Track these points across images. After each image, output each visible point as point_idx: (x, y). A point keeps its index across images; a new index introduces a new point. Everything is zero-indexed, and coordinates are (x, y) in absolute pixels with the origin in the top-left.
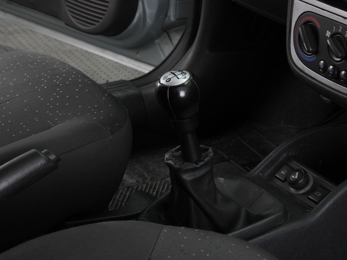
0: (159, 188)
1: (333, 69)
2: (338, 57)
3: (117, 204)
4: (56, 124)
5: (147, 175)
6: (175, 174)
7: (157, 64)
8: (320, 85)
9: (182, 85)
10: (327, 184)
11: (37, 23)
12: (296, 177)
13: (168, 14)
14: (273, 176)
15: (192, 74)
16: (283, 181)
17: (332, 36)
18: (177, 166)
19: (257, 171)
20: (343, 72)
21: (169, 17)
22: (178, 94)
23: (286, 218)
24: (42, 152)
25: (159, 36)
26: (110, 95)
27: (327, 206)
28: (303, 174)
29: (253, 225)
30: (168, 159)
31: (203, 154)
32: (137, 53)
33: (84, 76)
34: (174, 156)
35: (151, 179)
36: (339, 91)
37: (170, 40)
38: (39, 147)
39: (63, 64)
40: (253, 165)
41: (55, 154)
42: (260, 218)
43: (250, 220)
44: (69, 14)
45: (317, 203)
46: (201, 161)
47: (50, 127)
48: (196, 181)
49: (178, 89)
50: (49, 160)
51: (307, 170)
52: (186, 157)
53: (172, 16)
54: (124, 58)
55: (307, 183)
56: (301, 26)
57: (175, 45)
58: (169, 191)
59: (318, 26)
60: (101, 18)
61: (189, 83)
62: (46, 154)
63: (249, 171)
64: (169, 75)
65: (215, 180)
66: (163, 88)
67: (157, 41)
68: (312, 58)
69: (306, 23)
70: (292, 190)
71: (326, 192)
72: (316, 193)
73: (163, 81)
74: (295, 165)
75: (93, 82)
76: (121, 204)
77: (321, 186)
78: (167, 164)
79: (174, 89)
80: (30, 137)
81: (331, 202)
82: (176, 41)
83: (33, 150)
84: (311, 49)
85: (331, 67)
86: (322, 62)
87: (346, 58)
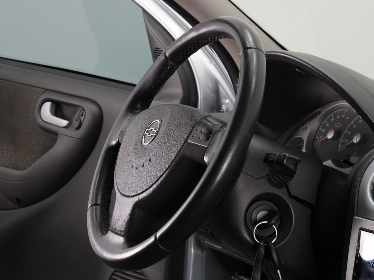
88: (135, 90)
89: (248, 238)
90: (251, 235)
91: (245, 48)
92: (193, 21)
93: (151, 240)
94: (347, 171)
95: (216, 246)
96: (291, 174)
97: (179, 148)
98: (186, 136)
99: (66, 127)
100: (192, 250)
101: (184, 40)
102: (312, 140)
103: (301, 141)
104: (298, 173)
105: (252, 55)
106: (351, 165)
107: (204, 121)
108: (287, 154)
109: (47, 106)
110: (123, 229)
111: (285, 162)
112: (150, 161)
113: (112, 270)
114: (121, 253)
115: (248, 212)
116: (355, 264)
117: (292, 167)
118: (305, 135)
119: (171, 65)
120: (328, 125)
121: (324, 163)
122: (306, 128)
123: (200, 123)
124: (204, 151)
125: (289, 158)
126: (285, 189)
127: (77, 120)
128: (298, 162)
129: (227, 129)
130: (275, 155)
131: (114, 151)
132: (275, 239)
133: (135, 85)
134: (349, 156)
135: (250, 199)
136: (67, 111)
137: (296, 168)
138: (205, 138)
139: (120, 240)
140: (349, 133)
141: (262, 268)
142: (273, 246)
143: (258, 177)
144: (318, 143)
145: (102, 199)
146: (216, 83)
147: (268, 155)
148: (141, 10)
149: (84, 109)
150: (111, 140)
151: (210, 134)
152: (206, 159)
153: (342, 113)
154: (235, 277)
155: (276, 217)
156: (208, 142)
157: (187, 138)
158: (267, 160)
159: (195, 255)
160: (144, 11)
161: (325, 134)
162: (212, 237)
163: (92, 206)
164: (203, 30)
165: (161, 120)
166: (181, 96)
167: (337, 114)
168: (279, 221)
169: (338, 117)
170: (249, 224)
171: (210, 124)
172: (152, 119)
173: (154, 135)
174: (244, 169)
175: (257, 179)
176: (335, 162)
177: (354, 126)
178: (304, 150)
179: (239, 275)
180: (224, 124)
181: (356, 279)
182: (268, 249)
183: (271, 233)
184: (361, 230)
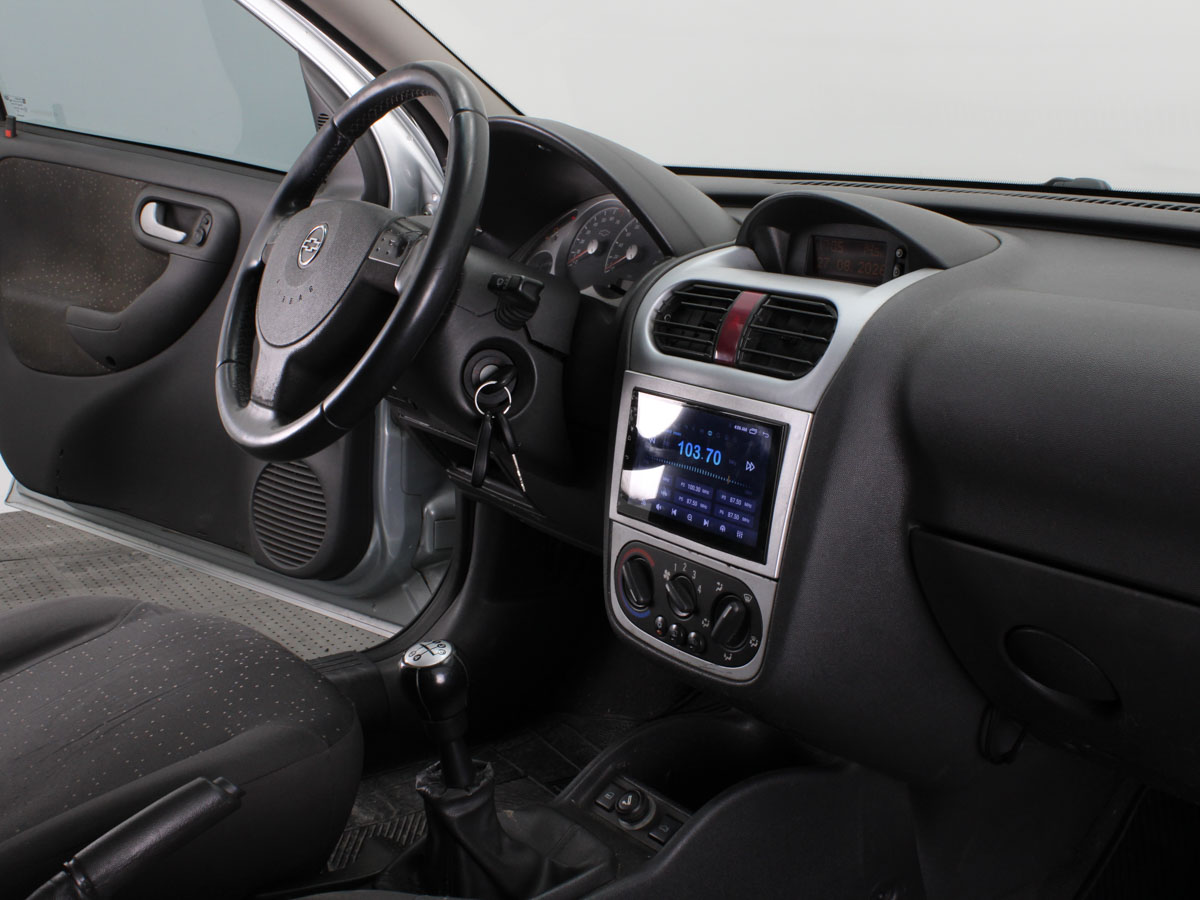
0: (412, 829)
1: (676, 629)
2: (683, 611)
3: (343, 857)
4: (237, 732)
5: (392, 807)
6: (433, 808)
7: (406, 622)
8: (659, 654)
9: (440, 665)
10: (678, 812)
11: (211, 562)
12: (629, 803)
13: (422, 543)
14: (592, 801)
15: (455, 647)
16: (608, 811)
17: (673, 578)
18: (436, 795)
19: (567, 794)
20: (693, 634)
21: (424, 547)
22: (433, 679)
23: (614, 871)
24: (215, 781)
25: (407, 578)
26: (326, 680)
27: (679, 847)
28: (640, 798)
29: (562, 886)
30: (420, 785)
31: (478, 774)
32: (374, 606)
33: (285, 652)
34: (431, 780)
35: (399, 813)
36: (688, 664)
37: (426, 583)
38: (209, 772)
39: (251, 631)
40: (563, 782)
41: (235, 785)
42: (573, 873)
43: (558, 877)
44: (262, 546)
45: (663, 844)
46: (474, 785)
47: (227, 738)
48: (469, 818)
49: (433, 671)
50: (225, 795)
51: (646, 791)
52: (449, 779)
53: (428, 546)
54: (352, 614)
55: (646, 812)
56: (625, 564)
57: (433, 590)
58: (425, 836)
59: (652, 564)
60: (313, 552)
61: (450, 661)
62: (222, 785)
63: (558, 793)
64: (417, 649)
65: (498, 814)
66: (410, 669)
67: (405, 586)
68: (643, 613)
69: (632, 559)
70: (623, 824)
71: (677, 825)
72: (661, 828)
73: (408, 659)
74: (627, 782)
75: (298, 660)
76: (350, 858)
77: (668, 815)
78: (420, 792)
79: (427, 673)
80: (196, 756)
81: (684, 841)
82: (435, 585)
83: (199, 780)
84: (642, 599)
85: (674, 626)
86: (660, 618)
87: (695, 612)
88: (285, 181)
89: (467, 408)
90: (471, 403)
91: (457, 111)
92: (376, 69)
93: (316, 413)
94: (616, 302)
95: (421, 423)
96: (531, 307)
97: (356, 269)
98: (366, 251)
99: (181, 243)
100: (385, 432)
101: (362, 99)
102: (565, 257)
103: (548, 257)
104: (541, 304)
105: (467, 120)
106: (622, 293)
107: (396, 226)
108: (523, 277)
109: (151, 209)
110: (272, 398)
111: (520, 289)
112: (311, 290)
113: (263, 464)
114: (269, 435)
115: (467, 367)
116: (627, 442)
117: (531, 296)
118: (553, 249)
119: (342, 139)
120: (589, 232)
121: (583, 292)
122: (556, 238)
123: (388, 229)
124: (394, 273)
125: (527, 283)
126: (522, 330)
127: (198, 231)
128: (540, 288)
129: (429, 239)
130: (505, 278)
131: (254, 277)
132: (508, 409)
133: (284, 174)
134: (620, 281)
135: (469, 348)
136: (183, 216)
137: (538, 299)
138: (395, 252)
139: (268, 414)
140: (621, 245)
141: (489, 453)
142: (504, 419)
143: (480, 314)
144: (574, 261)
145: (238, 352)
146: (418, 170)
147: (494, 278)
148: (297, 53)
149: (209, 214)
150: (250, 260)
151: (403, 247)
152: (398, 286)
153: (609, 214)
154: (451, 469)
155: (509, 375)
156: (400, 259)
157: (368, 253)
158: (493, 286)
159: (391, 437)
160: (301, 54)
161: (585, 247)
162: (414, 409)
163: (223, 363)
164: (392, 83)
165: (327, 226)
166: (362, 191)
167: (602, 215)
168: (514, 381)
169: (604, 220)
170: (467, 384)
171: (403, 231)
172: (312, 224)
173: (317, 249)
174: (459, 302)
175: (479, 316)
176: (600, 289)
177: (628, 235)
178: (553, 272)
179: (458, 466)
180: (426, 231)
181: (629, 464)
182: (497, 424)
183: (501, 398)
184: (636, 391)
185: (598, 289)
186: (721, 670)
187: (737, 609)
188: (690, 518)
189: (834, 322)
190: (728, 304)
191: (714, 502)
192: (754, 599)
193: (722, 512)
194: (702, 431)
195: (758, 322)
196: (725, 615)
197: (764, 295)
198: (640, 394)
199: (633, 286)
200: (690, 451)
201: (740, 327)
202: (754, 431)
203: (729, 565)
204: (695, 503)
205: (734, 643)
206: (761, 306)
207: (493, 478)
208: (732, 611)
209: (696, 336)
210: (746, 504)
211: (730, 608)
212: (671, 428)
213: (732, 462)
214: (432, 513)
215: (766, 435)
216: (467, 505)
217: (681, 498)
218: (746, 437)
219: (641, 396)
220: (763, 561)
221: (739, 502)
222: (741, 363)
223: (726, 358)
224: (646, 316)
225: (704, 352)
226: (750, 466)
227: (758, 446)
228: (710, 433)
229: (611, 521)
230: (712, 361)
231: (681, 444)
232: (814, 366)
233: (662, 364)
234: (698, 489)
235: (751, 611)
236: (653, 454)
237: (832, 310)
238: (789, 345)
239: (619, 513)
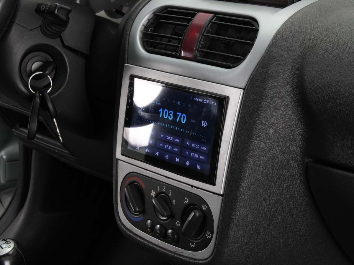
1: (160, 228)
2: (164, 217)
8: (149, 244)
9: (7, 255)
15: (17, 242)
17: (157, 196)
20: (170, 231)
36: (167, 250)
49: (2, 259)
53: (1, 178)
56: (127, 187)
57: (6, 207)
59: (143, 186)
61: (13, 252)
68: (139, 218)
69: (131, 184)
82: (7, 203)
84: (137, 209)
85: (158, 226)
86: (149, 221)
87: (171, 216)
89: (23, 89)
90: (26, 86)
94: (118, 21)
96: (64, 24)
106: (123, 14)
108: (58, 4)
111: (56, 12)
115: (23, 63)
116: (127, 109)
117: (63, 17)
121: (97, 14)
125: (60, 8)
126: (58, 39)
128: (69, 12)
130: (46, 5)
132: (50, 89)
134: (121, 7)
135: (24, 51)
137: (68, 19)
141: (38, 118)
142: (48, 96)
143: (31, 28)
147: (39, 5)
154: (15, 129)
155: (50, 68)
158: (38, 10)
168: (54, 71)
170: (24, 75)
174: (17, 21)
175: (31, 30)
176: (108, 12)
178: (78, 1)
179: (20, 127)
181: (128, 124)
182: (43, 99)
183: (46, 83)
184: (132, 77)
185: (107, 12)
186: (188, 253)
187: (198, 214)
188: (167, 157)
189: (257, 31)
190: (189, 21)
191: (182, 147)
192: (208, 208)
193: (187, 153)
194: (174, 102)
195: (208, 32)
196: (190, 218)
197: (212, 15)
198: (136, 79)
199: (129, 10)
200: (167, 115)
201: (197, 35)
202: (207, 101)
203: (192, 186)
204: (170, 148)
205: (196, 236)
206: (210, 22)
207: (42, 134)
208: (194, 216)
209: (169, 41)
210: (203, 148)
211: (193, 214)
212: (155, 101)
213: (193, 121)
214: (4, 157)
215: (214, 104)
216: (26, 152)
217: (161, 145)
218: (202, 105)
219: (136, 80)
220: (214, 184)
221: (198, 146)
222: (198, 58)
223: (188, 55)
224: (137, 30)
225: (175, 51)
226: (205, 124)
227: (209, 111)
228: (179, 103)
229: (117, 160)
230: (180, 57)
231: (161, 110)
232: (244, 60)
233: (148, 60)
234: (172, 139)
235: (207, 215)
236: (143, 116)
237: (255, 24)
238: (229, 46)
239: (122, 154)
